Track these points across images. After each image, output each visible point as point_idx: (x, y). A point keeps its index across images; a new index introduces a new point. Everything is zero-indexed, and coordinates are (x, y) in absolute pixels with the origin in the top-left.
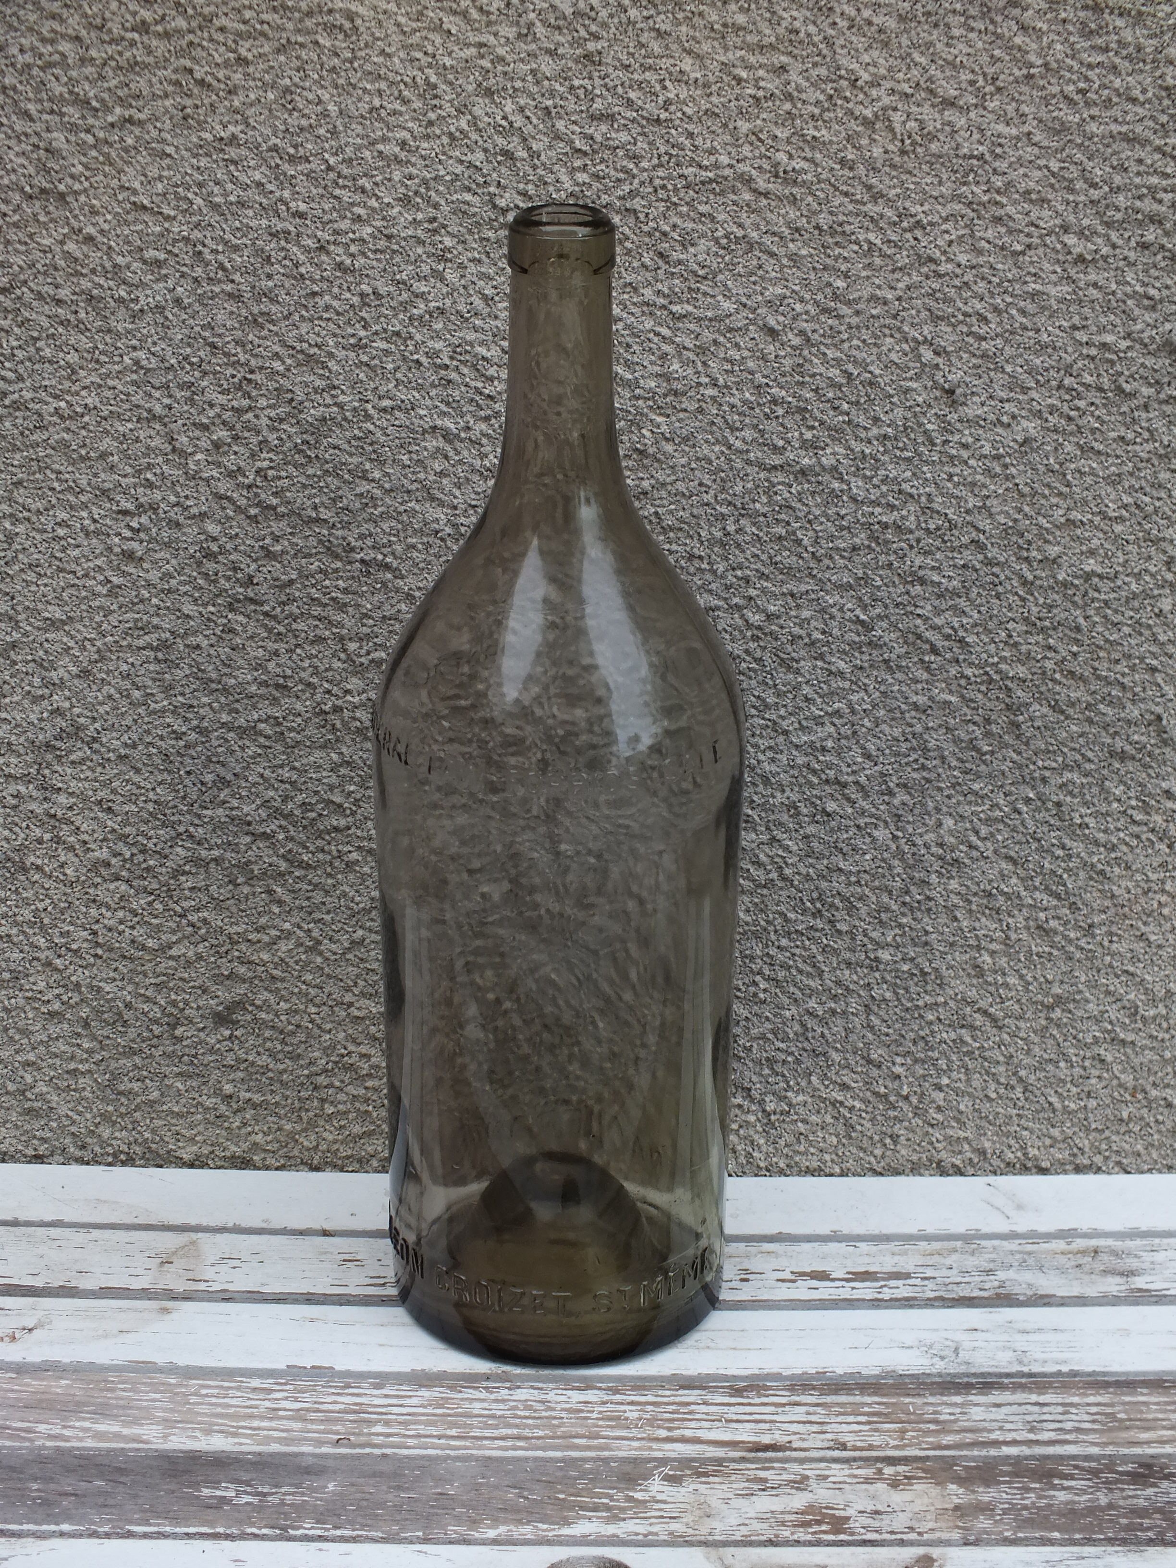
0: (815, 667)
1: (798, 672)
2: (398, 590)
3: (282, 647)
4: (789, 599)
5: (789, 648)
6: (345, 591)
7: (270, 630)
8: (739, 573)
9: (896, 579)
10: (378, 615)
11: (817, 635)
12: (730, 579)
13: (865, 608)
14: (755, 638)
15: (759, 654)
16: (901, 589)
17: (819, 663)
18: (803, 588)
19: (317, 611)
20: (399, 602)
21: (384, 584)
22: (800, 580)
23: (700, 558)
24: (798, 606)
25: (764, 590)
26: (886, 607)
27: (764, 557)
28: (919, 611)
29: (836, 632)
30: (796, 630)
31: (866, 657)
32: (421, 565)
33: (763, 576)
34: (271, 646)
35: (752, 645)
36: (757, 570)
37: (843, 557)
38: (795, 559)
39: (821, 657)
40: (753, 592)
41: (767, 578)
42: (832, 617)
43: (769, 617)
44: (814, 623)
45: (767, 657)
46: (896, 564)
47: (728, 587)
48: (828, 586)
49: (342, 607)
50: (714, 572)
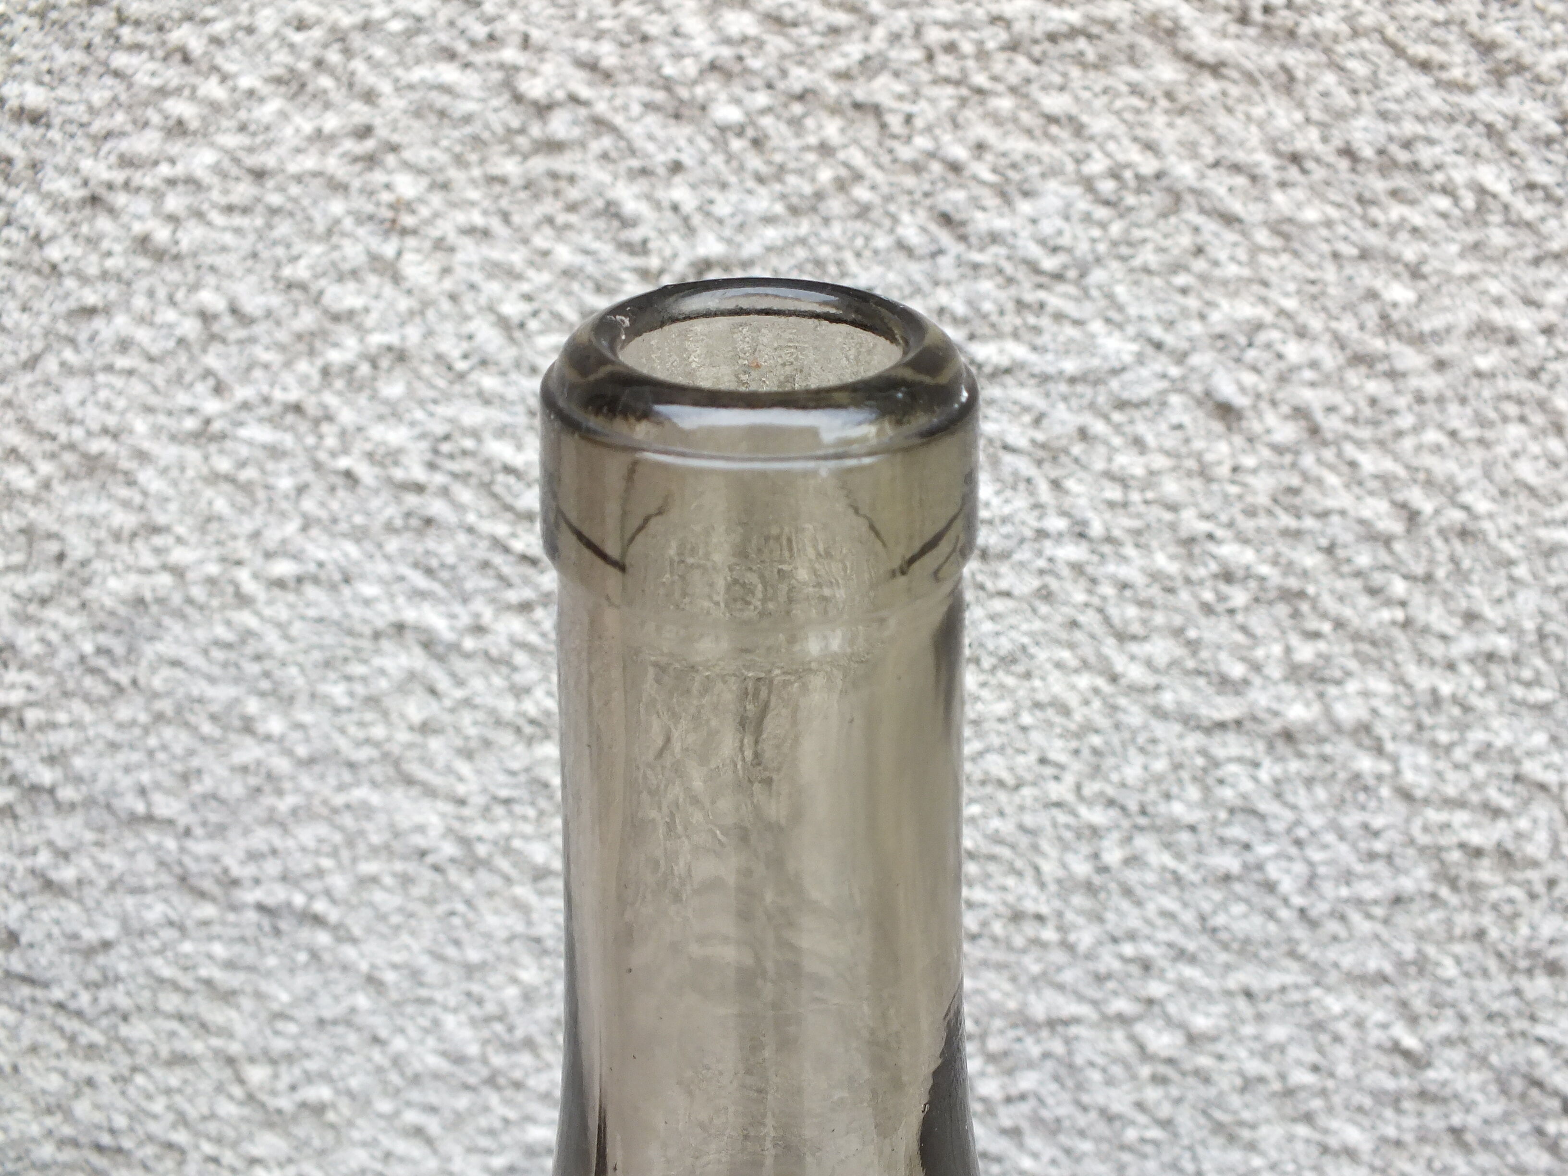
0: (1291, 1138)
1: (1252, 1147)
2: (345, 968)
3: (102, 1072)
4: (1242, 1004)
5: (1235, 1101)
6: (230, 965)
7: (72, 1039)
8: (1128, 949)
9: (1492, 964)
10: (307, 1014)
11: (1302, 1077)
12: (1108, 961)
13: (1413, 1020)
14: (1159, 1080)
15: (1166, 1110)
16: (1501, 983)
17: (1302, 1130)
18: (1275, 980)
19: (170, 1001)
20: (351, 990)
21: (315, 955)
22: (1269, 964)
23: (1040, 918)
24: (1260, 1018)
25: (1183, 986)
26: (1463, 1019)
27: (1188, 917)
28: (1541, 1030)
29: (1344, 1069)
30: (1254, 1067)
31: (1410, 1122)
32: (396, 919)
33: (1181, 955)
34: (79, 1068)
35: (1152, 1094)
36: (1170, 945)
37: (1369, 916)
38: (1258, 920)
39: (1308, 1118)
40: (1156, 989)
41: (1193, 960)
42: (1337, 1039)
43: (1193, 1039)
44: (1294, 1052)
45: (1185, 1119)
46: (1494, 933)
47: (1100, 979)
48: (1333, 977)
49: (228, 996)
50: (1069, 947)
